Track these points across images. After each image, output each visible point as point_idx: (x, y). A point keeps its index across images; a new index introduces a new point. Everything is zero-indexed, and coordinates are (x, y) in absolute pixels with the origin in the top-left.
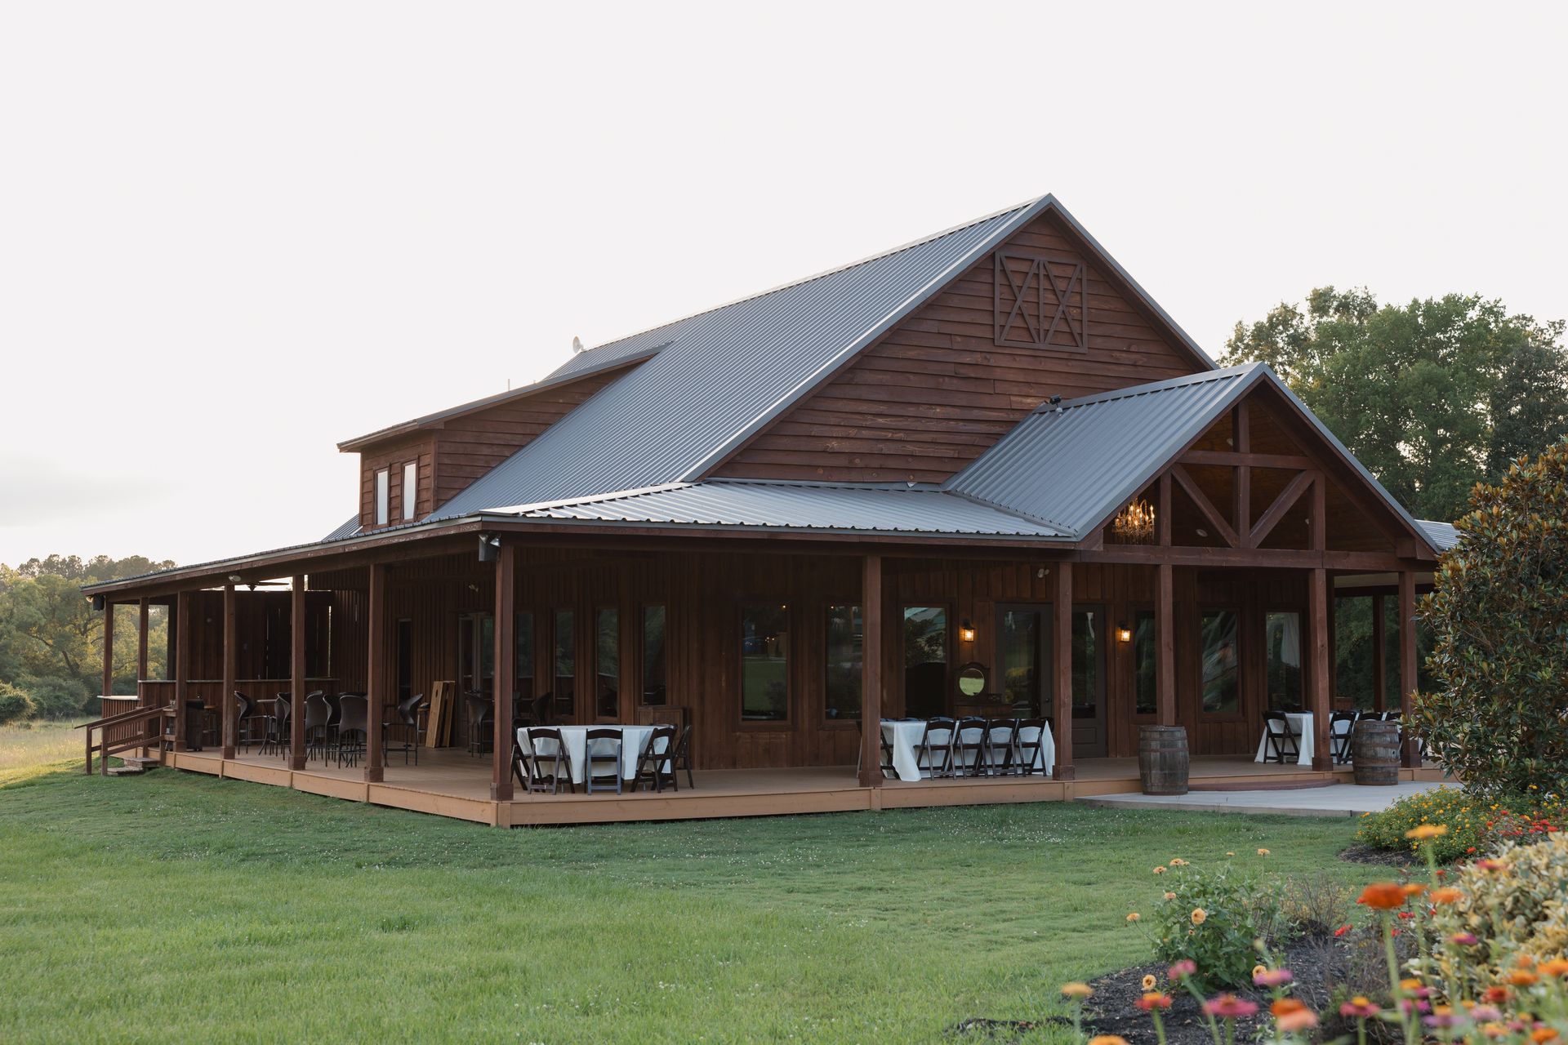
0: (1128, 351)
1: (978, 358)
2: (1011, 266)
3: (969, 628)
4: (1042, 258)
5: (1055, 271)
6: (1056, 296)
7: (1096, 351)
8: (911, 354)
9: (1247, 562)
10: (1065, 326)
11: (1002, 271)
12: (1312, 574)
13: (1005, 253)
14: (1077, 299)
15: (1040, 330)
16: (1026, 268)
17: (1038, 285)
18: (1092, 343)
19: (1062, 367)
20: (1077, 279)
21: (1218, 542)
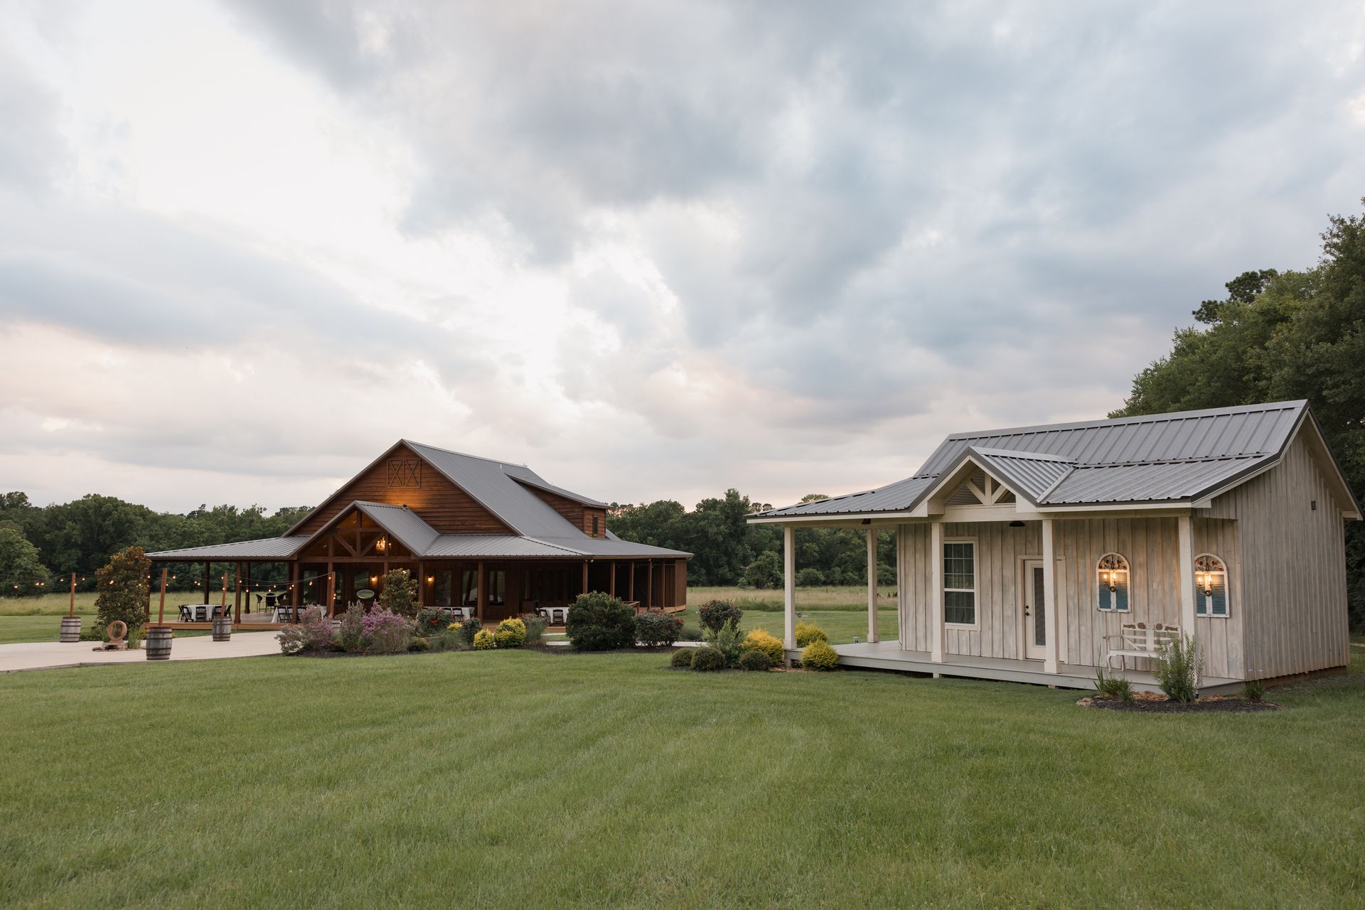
0: (435, 486)
1: (381, 493)
2: (394, 463)
3: (374, 577)
4: (404, 459)
5: (410, 462)
6: (409, 471)
7: (424, 487)
8: (358, 494)
9: (359, 561)
10: (412, 480)
11: (389, 465)
12: (383, 564)
13: (390, 459)
14: (417, 471)
15: (403, 482)
16: (399, 463)
17: (402, 468)
18: (423, 484)
19: (411, 494)
20: (418, 464)
21: (349, 555)
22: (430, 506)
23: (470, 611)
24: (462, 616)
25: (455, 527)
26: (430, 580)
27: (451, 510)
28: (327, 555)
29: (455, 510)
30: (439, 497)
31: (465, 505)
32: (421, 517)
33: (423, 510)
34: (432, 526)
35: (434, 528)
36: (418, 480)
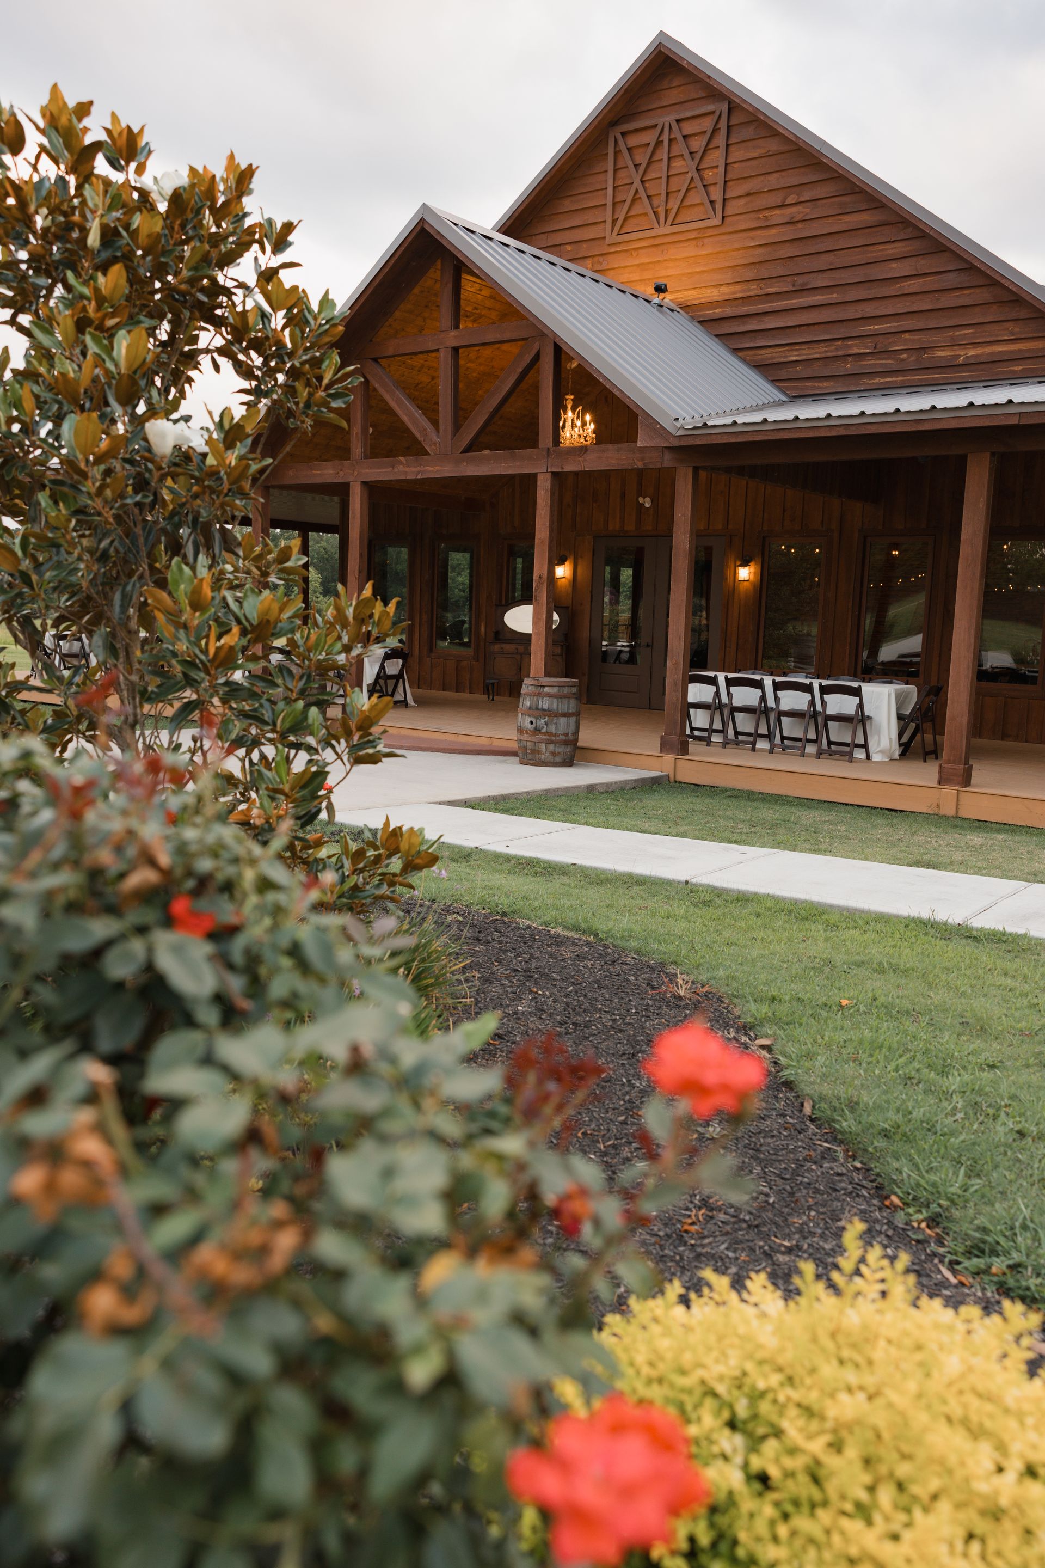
0: (783, 206)
2: (633, 141)
4: (669, 118)
5: (688, 128)
6: (684, 160)
7: (738, 218)
9: (445, 470)
10: (697, 197)
11: (617, 153)
12: (532, 478)
13: (616, 132)
14: (716, 157)
15: (662, 211)
16: (649, 137)
17: (663, 154)
18: (732, 208)
19: (689, 251)
20: (715, 130)
21: (415, 449)
22: (754, 290)
23: (901, 700)
24: (860, 720)
25: (849, 367)
26: (744, 573)
27: (834, 297)
28: (343, 453)
29: (853, 294)
30: (789, 251)
31: (897, 269)
32: (722, 337)
33: (729, 311)
34: (762, 368)
35: (766, 376)
36: (716, 194)
